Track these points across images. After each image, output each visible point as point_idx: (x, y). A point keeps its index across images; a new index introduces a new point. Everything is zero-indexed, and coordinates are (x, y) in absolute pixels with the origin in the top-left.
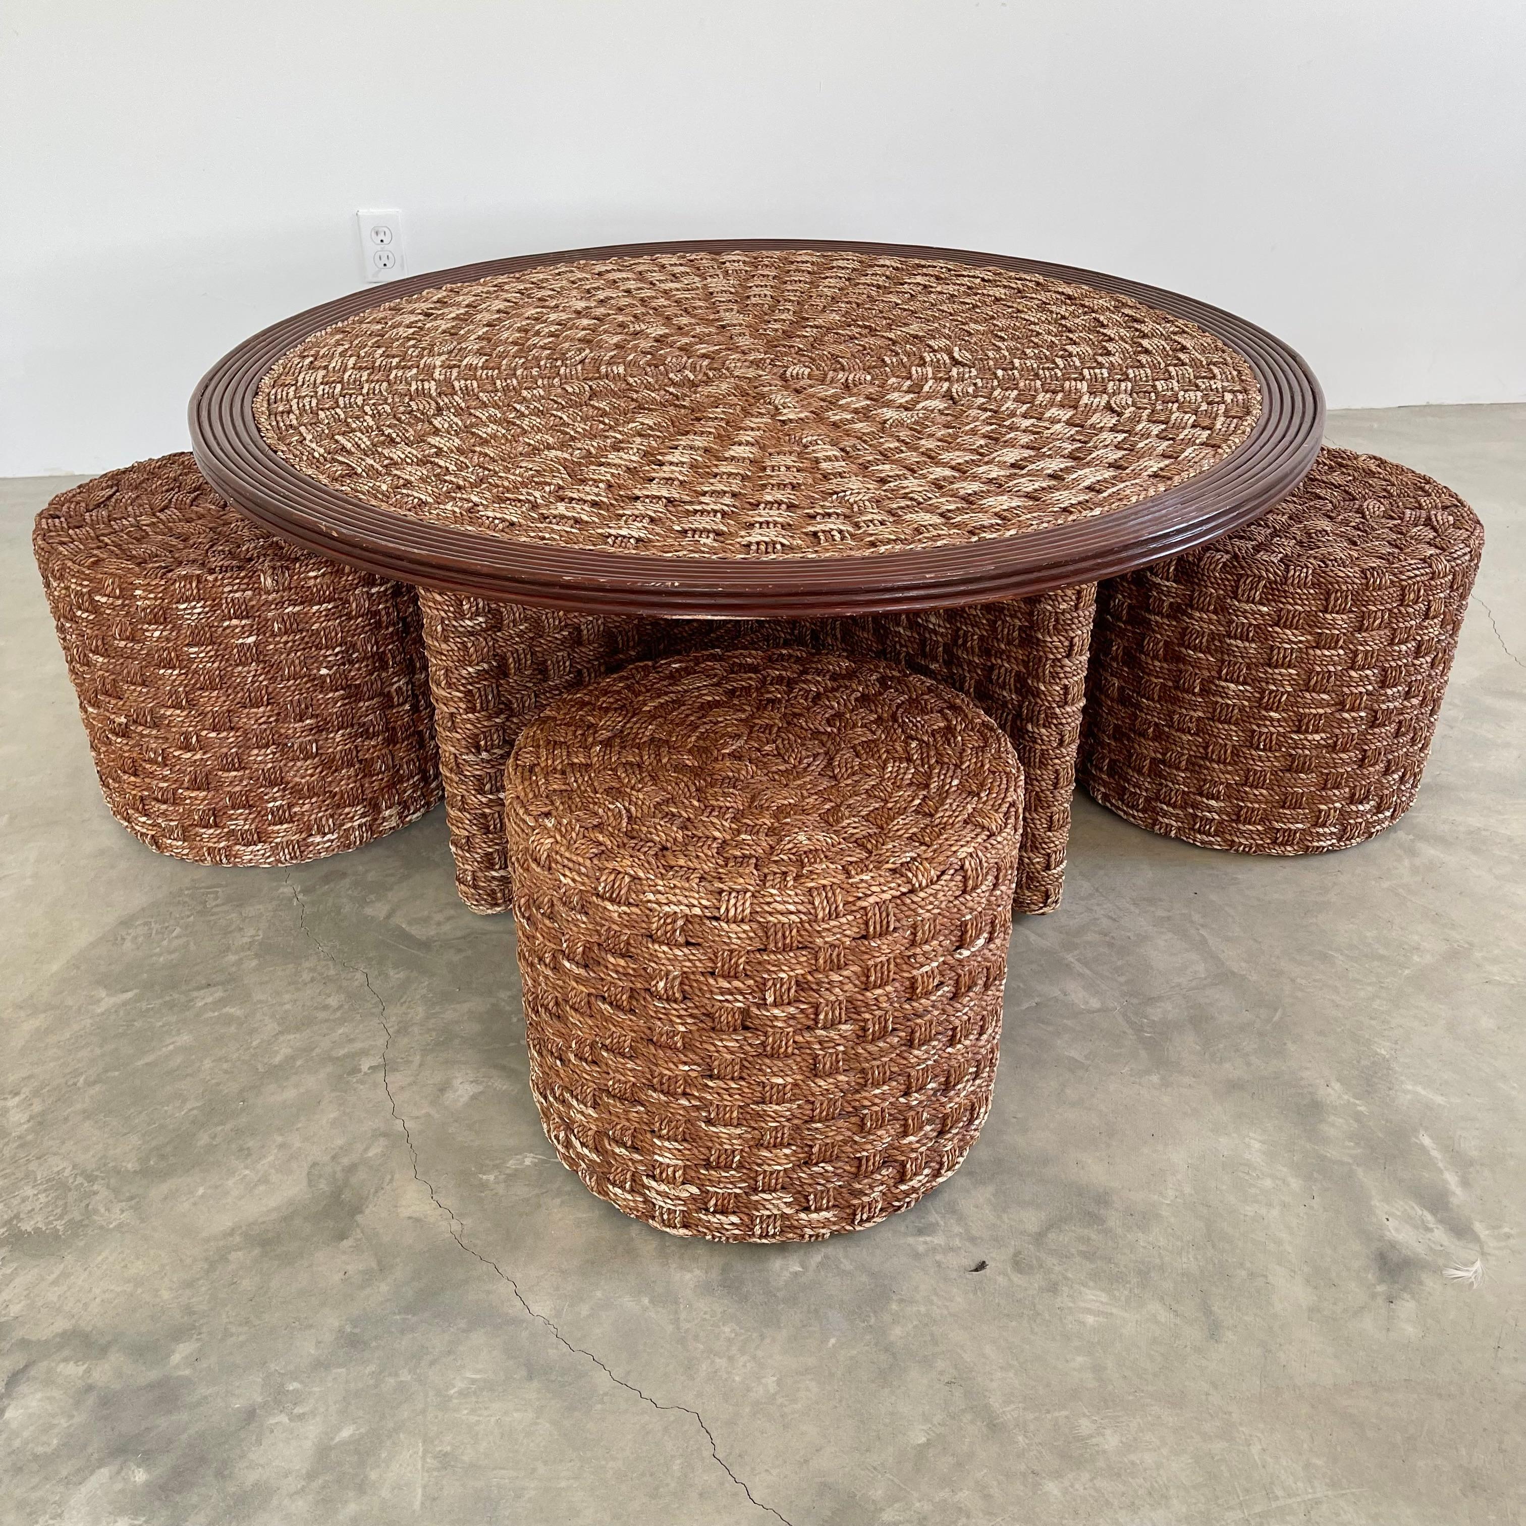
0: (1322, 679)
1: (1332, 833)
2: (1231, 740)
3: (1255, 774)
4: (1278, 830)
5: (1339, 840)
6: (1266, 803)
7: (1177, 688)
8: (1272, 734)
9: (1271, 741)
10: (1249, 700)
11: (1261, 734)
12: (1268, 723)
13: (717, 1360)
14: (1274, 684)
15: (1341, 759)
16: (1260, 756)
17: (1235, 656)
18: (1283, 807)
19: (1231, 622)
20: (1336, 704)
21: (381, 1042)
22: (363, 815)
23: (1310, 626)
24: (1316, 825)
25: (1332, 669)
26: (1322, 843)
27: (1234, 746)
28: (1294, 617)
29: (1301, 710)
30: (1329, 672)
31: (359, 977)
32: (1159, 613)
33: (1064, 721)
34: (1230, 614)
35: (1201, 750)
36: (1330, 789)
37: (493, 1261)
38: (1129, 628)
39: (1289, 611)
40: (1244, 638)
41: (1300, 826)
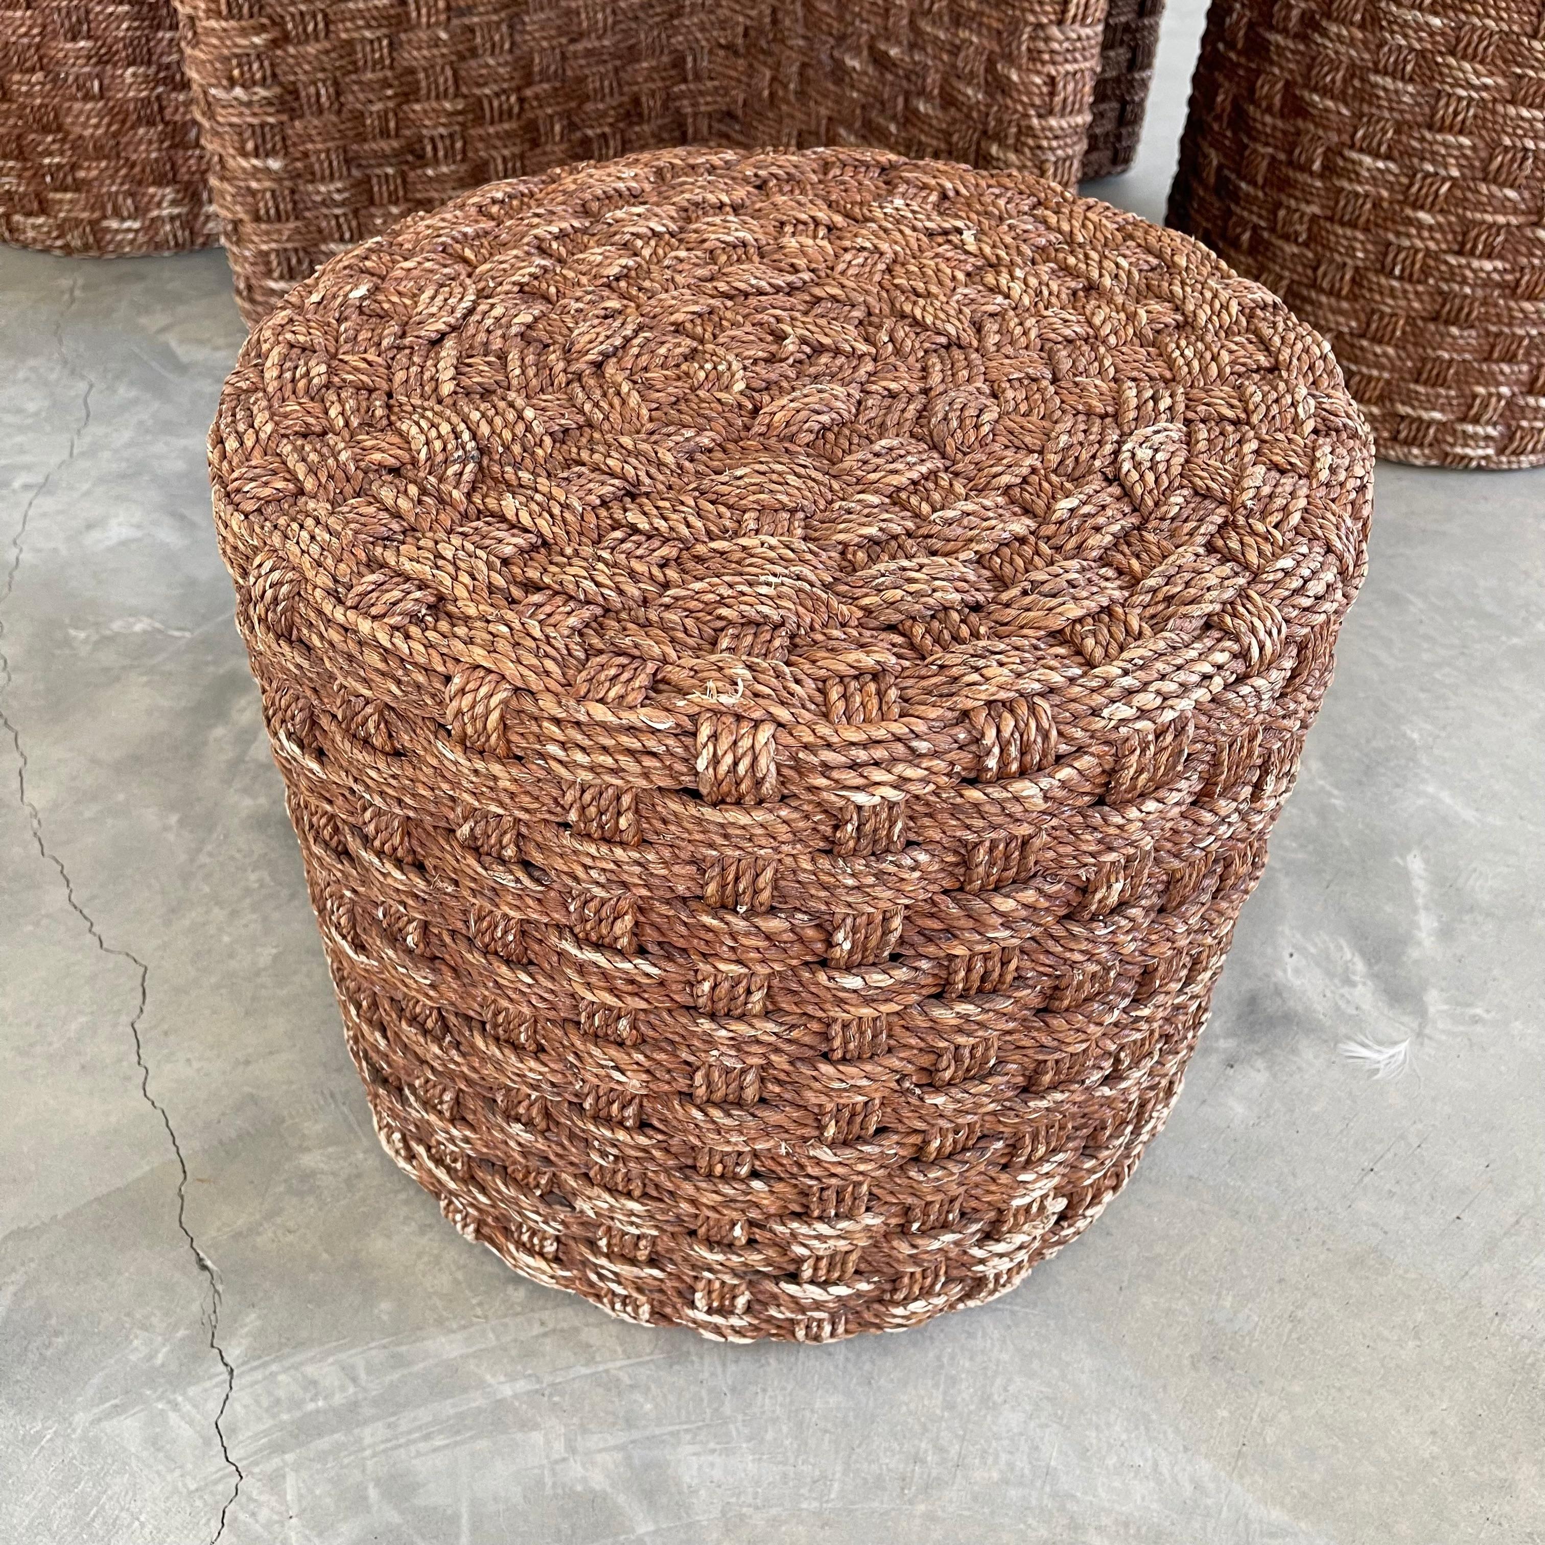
0: (1513, 160)
1: (1488, 438)
2: (1354, 257)
3: (1381, 319)
4: (1403, 418)
5: (1501, 451)
6: (1392, 370)
7: (1290, 163)
8: (1417, 251)
9: (1413, 263)
10: (1391, 190)
11: (1400, 249)
12: (1413, 231)
13: (216, 910)
14: (1433, 162)
15: (1522, 310)
16: (1392, 289)
17: (1379, 107)
18: (1417, 381)
19: (1382, 43)
20: (1529, 212)
21: (54, 460)
22: (174, 203)
23: (1505, 61)
24: (1463, 419)
25: (1530, 144)
26: (1469, 451)
27: (1357, 269)
28: (1481, 40)
29: (1469, 214)
30: (1525, 150)
31: (82, 386)
32: (1285, 31)
33: (1045, 143)
34: (1382, 28)
35: (1309, 272)
36: (1497, 361)
37: (18, 728)
38: (1243, 60)
39: (1474, 28)
40: (1396, 73)
41: (1437, 415)
